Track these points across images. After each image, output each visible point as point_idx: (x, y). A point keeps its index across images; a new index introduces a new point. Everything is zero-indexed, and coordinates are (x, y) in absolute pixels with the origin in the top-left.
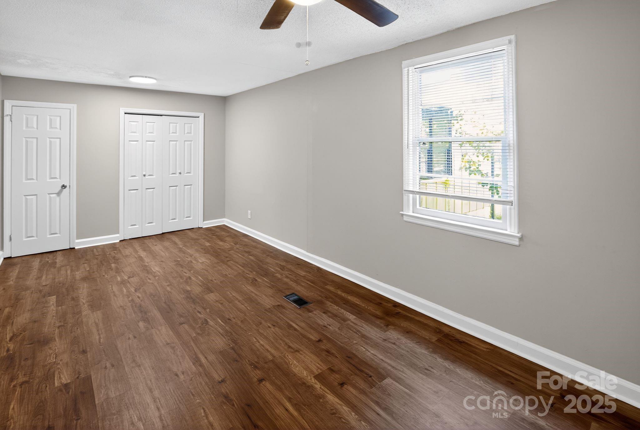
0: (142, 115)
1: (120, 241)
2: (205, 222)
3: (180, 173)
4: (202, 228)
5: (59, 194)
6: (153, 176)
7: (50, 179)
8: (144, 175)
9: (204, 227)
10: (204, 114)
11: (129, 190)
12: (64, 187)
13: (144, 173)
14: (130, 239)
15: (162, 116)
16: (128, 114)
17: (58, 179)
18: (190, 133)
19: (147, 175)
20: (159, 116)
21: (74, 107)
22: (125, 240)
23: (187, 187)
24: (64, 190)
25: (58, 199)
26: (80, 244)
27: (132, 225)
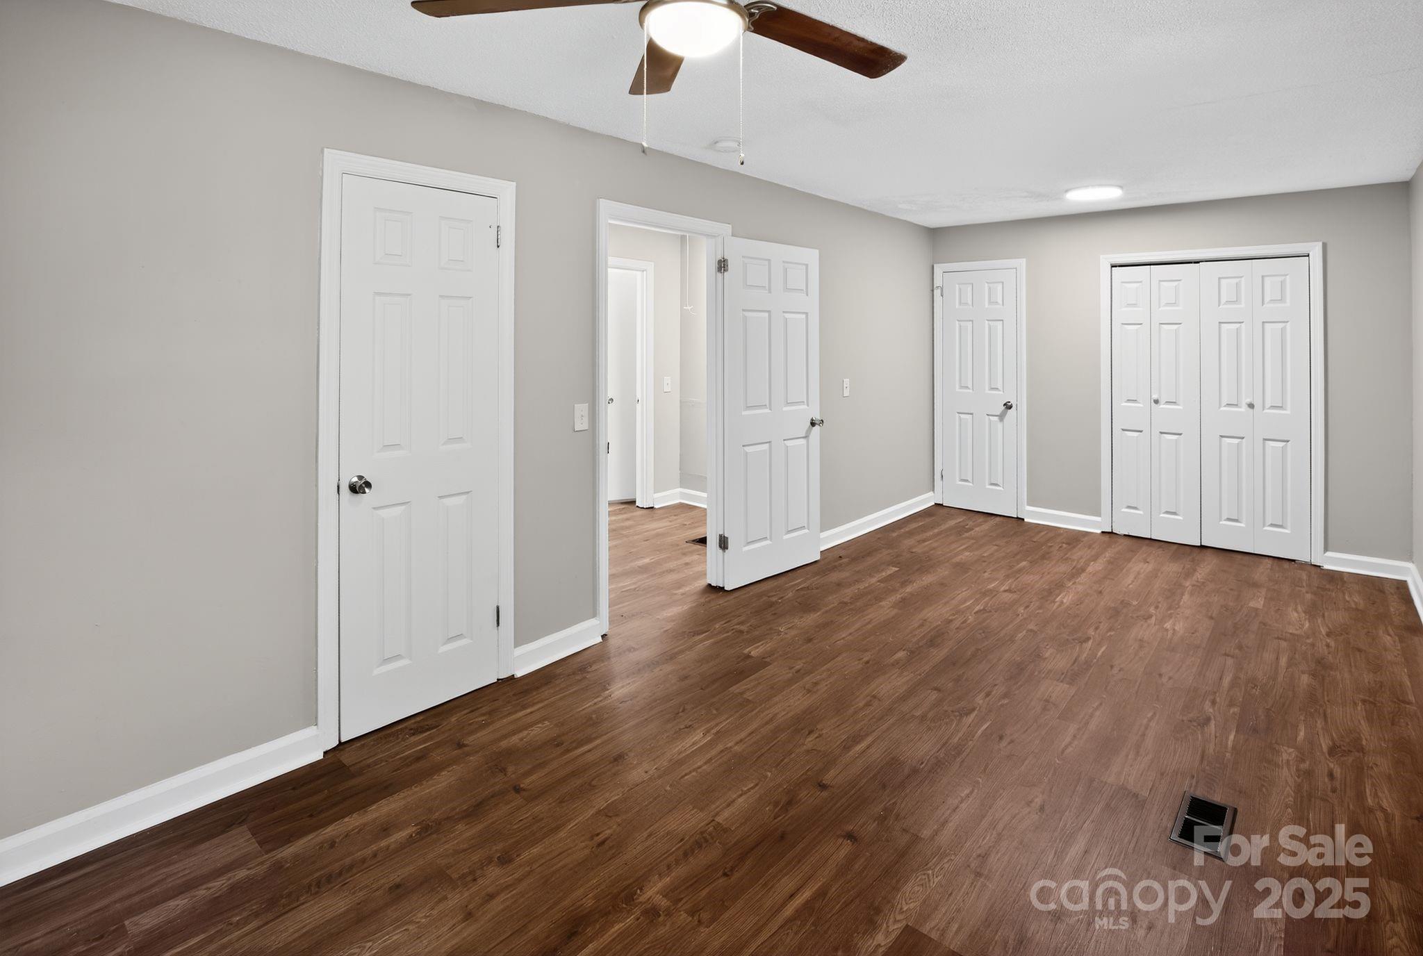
0: (1149, 266)
1: (1103, 532)
2: (1329, 554)
3: (1251, 406)
4: (1320, 566)
5: (1002, 417)
6: (1178, 405)
7: (989, 390)
8: (1156, 402)
9: (1326, 567)
10: (1325, 246)
11: (1123, 430)
12: (1008, 406)
13: (1155, 397)
14: (1125, 535)
15: (1198, 262)
16: (1119, 266)
17: (1000, 391)
18: (1282, 300)
19: (1162, 401)
20: (1191, 263)
21: (1022, 263)
22: (1113, 535)
23: (1271, 443)
24: (1009, 411)
25: (1000, 425)
26: (1035, 515)
27: (1129, 507)
